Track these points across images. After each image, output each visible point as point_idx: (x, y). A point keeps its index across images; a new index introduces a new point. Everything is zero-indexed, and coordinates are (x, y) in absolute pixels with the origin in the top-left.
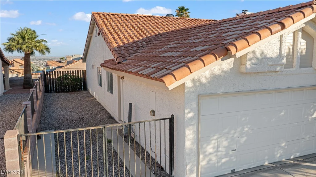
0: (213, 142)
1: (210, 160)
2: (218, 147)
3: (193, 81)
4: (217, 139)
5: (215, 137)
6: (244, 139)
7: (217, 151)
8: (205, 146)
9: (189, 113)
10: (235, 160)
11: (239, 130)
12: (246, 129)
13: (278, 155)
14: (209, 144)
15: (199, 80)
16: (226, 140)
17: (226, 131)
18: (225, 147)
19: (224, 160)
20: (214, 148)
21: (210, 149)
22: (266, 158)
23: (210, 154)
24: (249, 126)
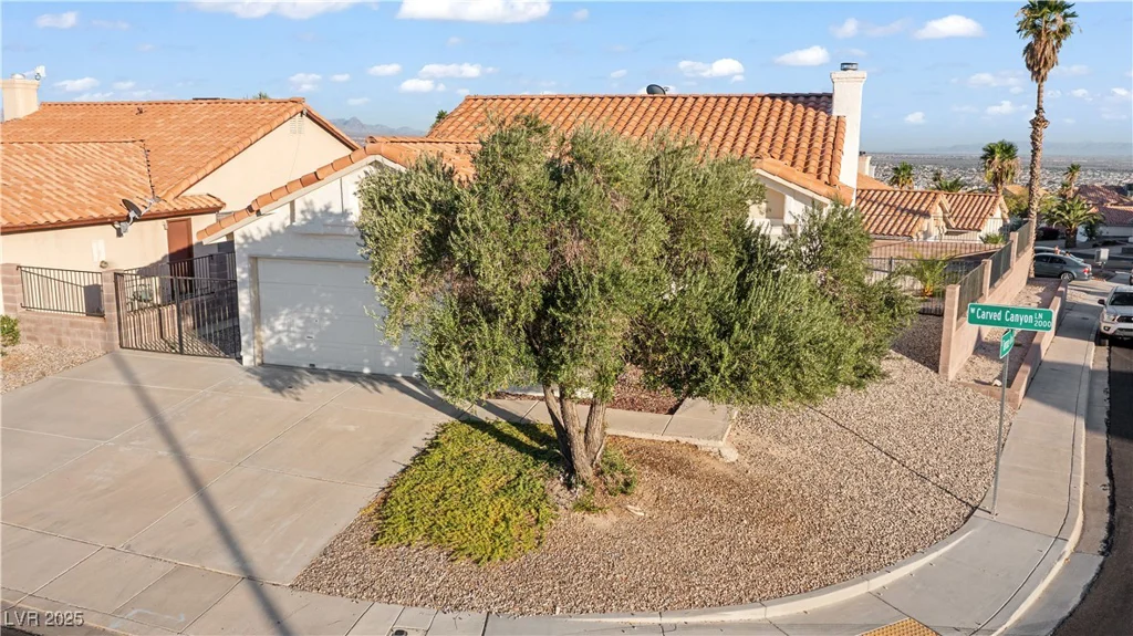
0: (282, 317)
1: (280, 341)
2: (290, 325)
3: (244, 237)
4: (287, 315)
5: (285, 312)
6: (328, 323)
7: (289, 331)
8: (272, 319)
9: (242, 273)
10: (314, 349)
11: (317, 309)
12: (328, 311)
13: (387, 364)
14: (276, 320)
15: (251, 237)
16: (301, 318)
17: (299, 306)
18: (300, 328)
19: (298, 346)
20: (284, 324)
21: (279, 326)
22: (366, 361)
23: (280, 332)
24: (332, 307)
